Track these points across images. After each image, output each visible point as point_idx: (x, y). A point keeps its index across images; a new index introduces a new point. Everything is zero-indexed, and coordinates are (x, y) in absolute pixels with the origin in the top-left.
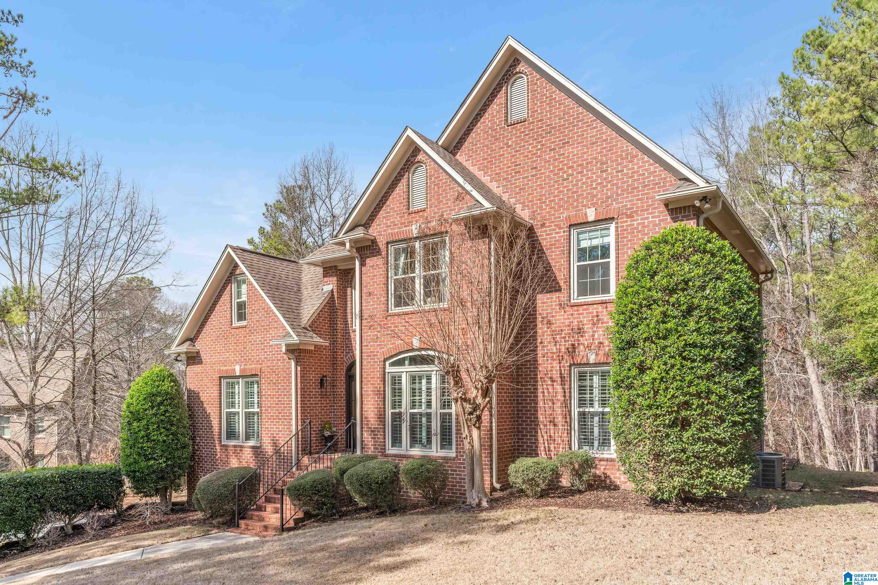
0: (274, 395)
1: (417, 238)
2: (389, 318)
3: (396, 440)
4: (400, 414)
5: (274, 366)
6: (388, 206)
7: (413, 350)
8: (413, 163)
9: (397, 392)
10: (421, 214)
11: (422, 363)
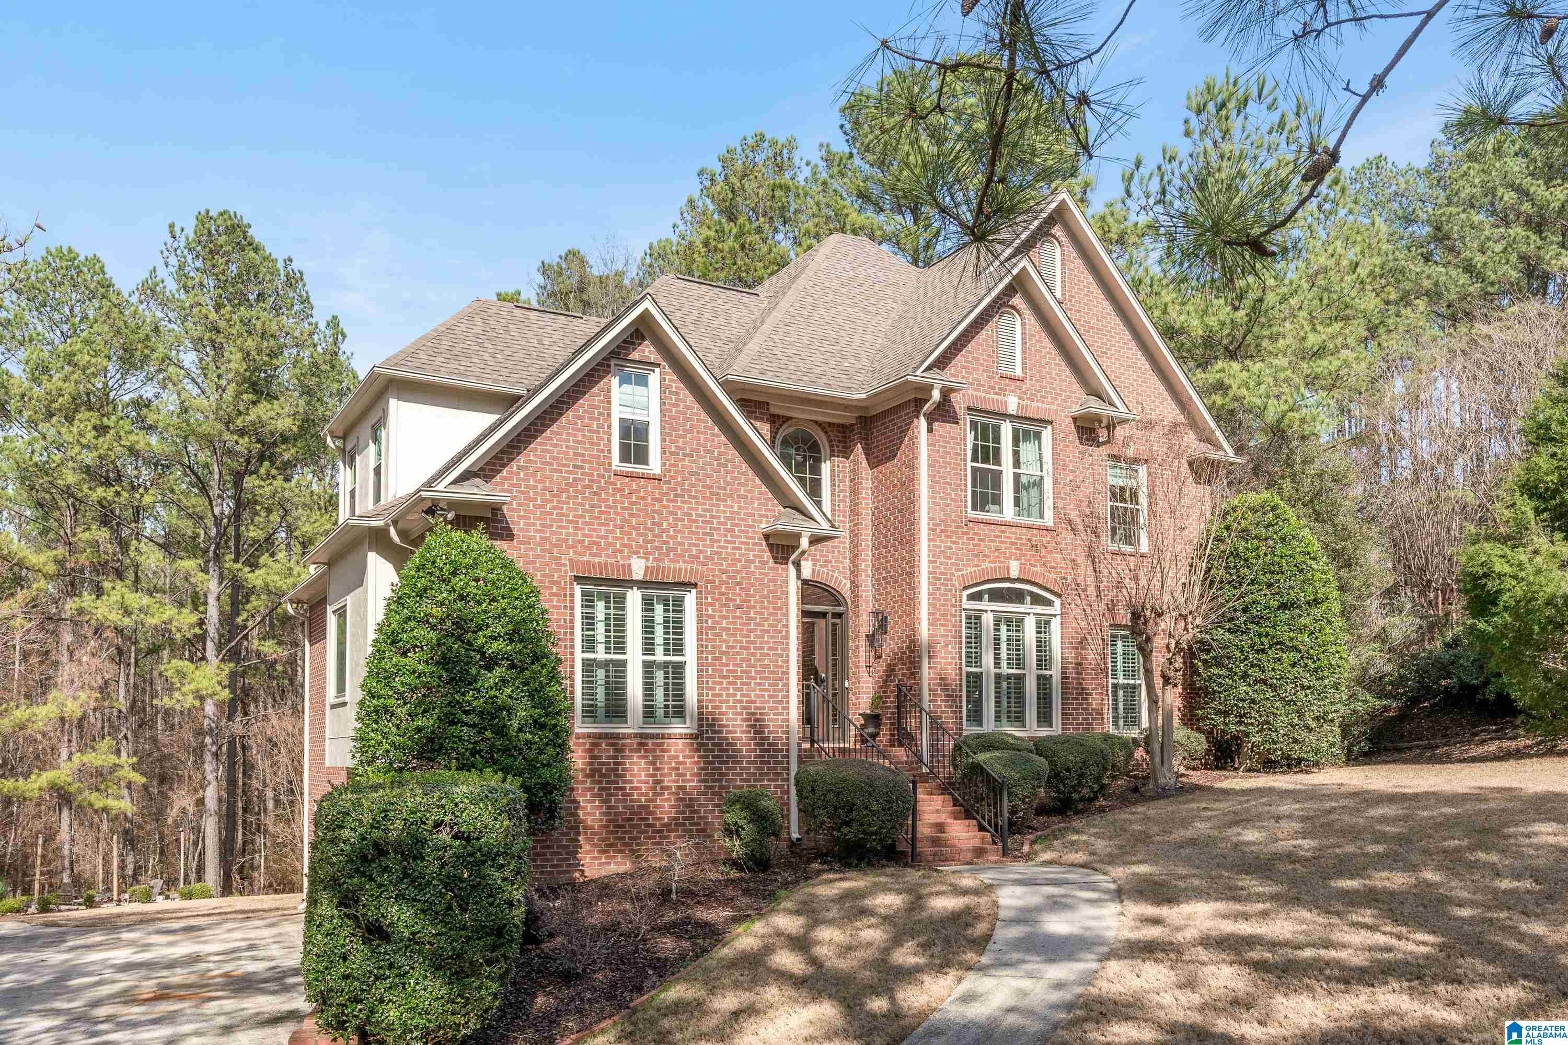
0: (736, 630)
1: (1011, 416)
2: (971, 525)
3: (976, 716)
4: (978, 676)
5: (738, 572)
6: (970, 352)
7: (1008, 579)
8: (1005, 304)
9: (975, 639)
10: (1018, 383)
11: (1010, 601)
